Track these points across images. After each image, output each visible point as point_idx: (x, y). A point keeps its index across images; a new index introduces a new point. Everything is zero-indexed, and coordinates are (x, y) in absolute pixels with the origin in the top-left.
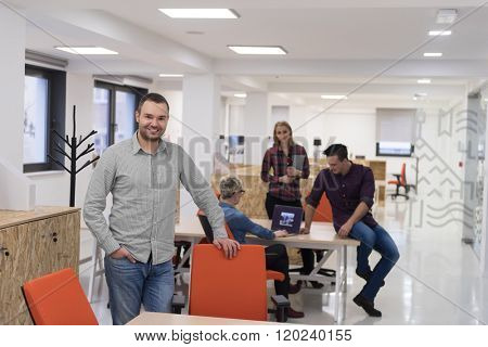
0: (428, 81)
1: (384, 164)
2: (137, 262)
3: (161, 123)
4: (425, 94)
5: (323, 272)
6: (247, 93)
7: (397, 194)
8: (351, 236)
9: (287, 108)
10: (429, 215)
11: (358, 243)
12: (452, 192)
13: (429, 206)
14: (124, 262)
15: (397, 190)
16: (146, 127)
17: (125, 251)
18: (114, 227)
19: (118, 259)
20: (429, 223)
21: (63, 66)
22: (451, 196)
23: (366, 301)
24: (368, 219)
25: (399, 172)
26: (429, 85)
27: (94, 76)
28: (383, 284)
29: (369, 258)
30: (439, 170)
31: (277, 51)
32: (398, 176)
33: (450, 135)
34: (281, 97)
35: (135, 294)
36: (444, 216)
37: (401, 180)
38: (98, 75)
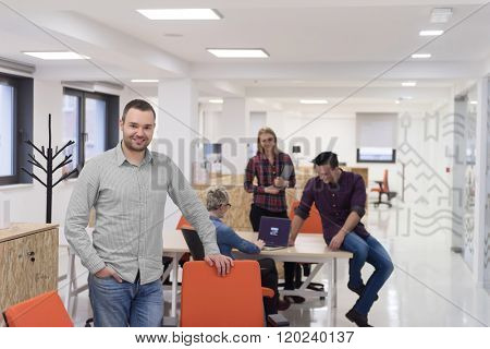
0: (413, 84)
1: (366, 170)
2: (124, 282)
3: (147, 133)
4: (409, 98)
5: (312, 286)
6: (224, 99)
7: (380, 202)
8: (343, 247)
9: (264, 113)
10: (416, 224)
11: (351, 255)
12: (440, 198)
13: (416, 214)
14: (110, 282)
15: (380, 198)
16: (131, 137)
17: (111, 270)
18: (98, 245)
19: (103, 278)
20: (416, 232)
21: (30, 73)
22: (439, 203)
23: (359, 316)
24: (359, 229)
25: (381, 179)
26: (415, 87)
27: (62, 82)
28: (377, 298)
29: (362, 271)
30: (426, 176)
31: (260, 54)
32: (380, 184)
33: (436, 139)
34: (259, 103)
35: (122, 316)
36: (432, 224)
37: (383, 187)
38: (66, 82)
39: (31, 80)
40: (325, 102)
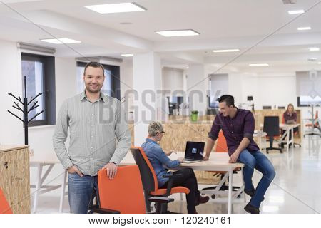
0: (318, 49)
1: (299, 112)
7: (313, 134)
8: (239, 161)
21: (53, 53)
27: (76, 58)
38: (79, 58)
39: (53, 58)
40: (267, 65)
